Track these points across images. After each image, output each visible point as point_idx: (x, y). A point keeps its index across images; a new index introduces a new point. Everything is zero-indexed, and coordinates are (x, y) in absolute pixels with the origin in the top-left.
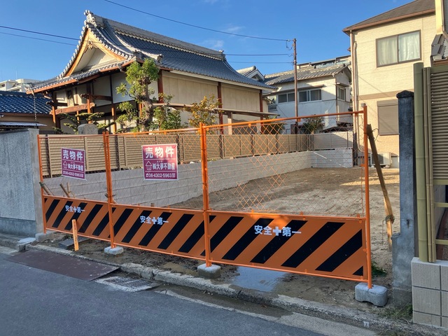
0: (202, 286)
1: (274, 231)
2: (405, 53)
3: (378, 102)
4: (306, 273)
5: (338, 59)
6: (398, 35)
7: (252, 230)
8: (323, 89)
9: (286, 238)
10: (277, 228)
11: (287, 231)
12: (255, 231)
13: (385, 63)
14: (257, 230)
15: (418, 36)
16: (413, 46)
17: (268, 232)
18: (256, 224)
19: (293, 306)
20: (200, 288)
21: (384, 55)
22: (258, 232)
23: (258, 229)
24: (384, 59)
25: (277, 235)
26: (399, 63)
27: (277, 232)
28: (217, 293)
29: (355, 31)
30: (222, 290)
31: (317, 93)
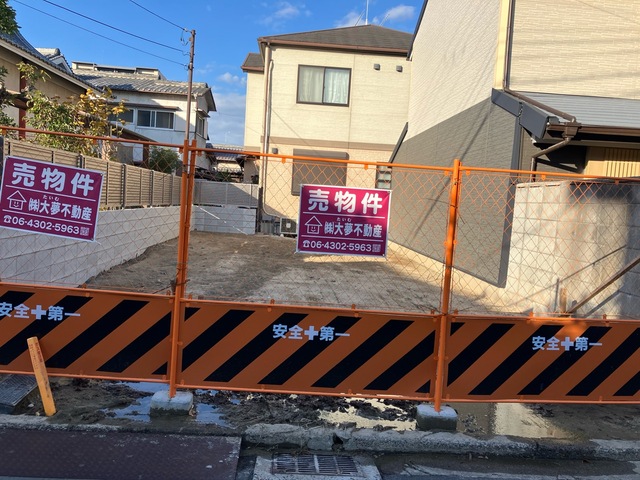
0: (460, 446)
1: (563, 344)
2: (330, 93)
3: (294, 150)
4: (600, 402)
5: (139, 70)
6: (326, 68)
7: (529, 343)
8: (176, 113)
9: (581, 353)
10: (568, 339)
11: (582, 343)
12: (533, 345)
13: (307, 100)
14: (535, 343)
15: (347, 76)
16: (340, 87)
17: (553, 345)
18: (536, 335)
19: (628, 452)
20: (457, 451)
21: (306, 88)
22: (538, 347)
23: (538, 342)
24: (306, 94)
25: (567, 349)
26: (323, 104)
27: (567, 344)
28: (494, 455)
29: (273, 46)
30: (503, 447)
31: (166, 117)
